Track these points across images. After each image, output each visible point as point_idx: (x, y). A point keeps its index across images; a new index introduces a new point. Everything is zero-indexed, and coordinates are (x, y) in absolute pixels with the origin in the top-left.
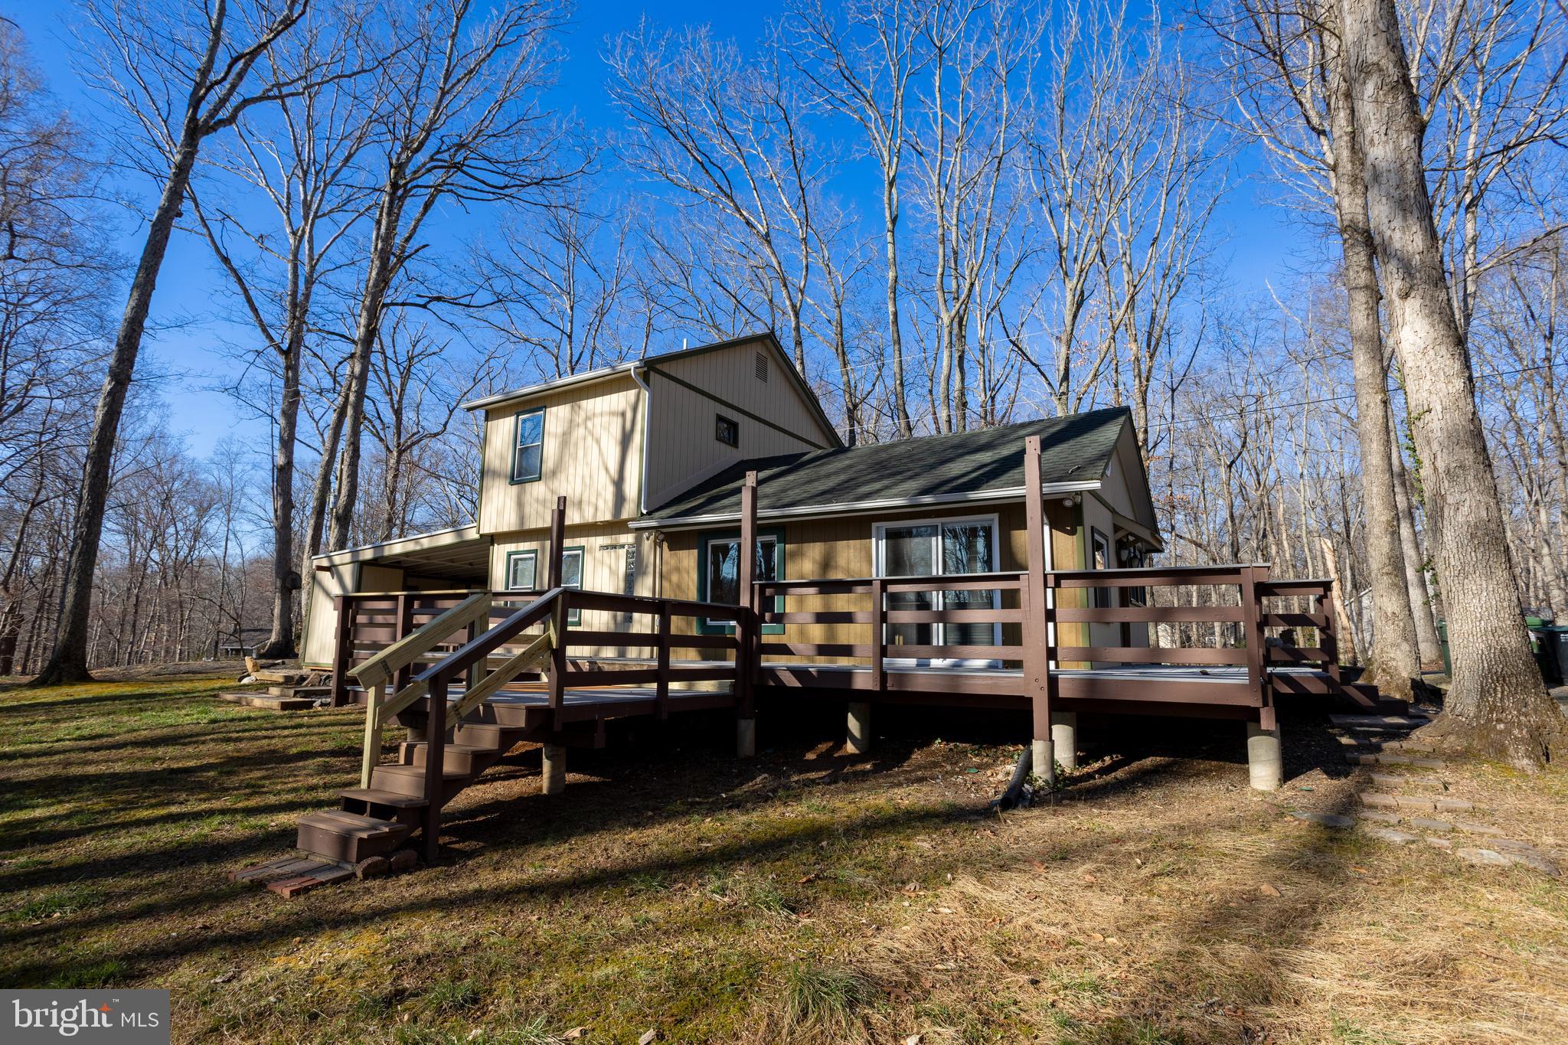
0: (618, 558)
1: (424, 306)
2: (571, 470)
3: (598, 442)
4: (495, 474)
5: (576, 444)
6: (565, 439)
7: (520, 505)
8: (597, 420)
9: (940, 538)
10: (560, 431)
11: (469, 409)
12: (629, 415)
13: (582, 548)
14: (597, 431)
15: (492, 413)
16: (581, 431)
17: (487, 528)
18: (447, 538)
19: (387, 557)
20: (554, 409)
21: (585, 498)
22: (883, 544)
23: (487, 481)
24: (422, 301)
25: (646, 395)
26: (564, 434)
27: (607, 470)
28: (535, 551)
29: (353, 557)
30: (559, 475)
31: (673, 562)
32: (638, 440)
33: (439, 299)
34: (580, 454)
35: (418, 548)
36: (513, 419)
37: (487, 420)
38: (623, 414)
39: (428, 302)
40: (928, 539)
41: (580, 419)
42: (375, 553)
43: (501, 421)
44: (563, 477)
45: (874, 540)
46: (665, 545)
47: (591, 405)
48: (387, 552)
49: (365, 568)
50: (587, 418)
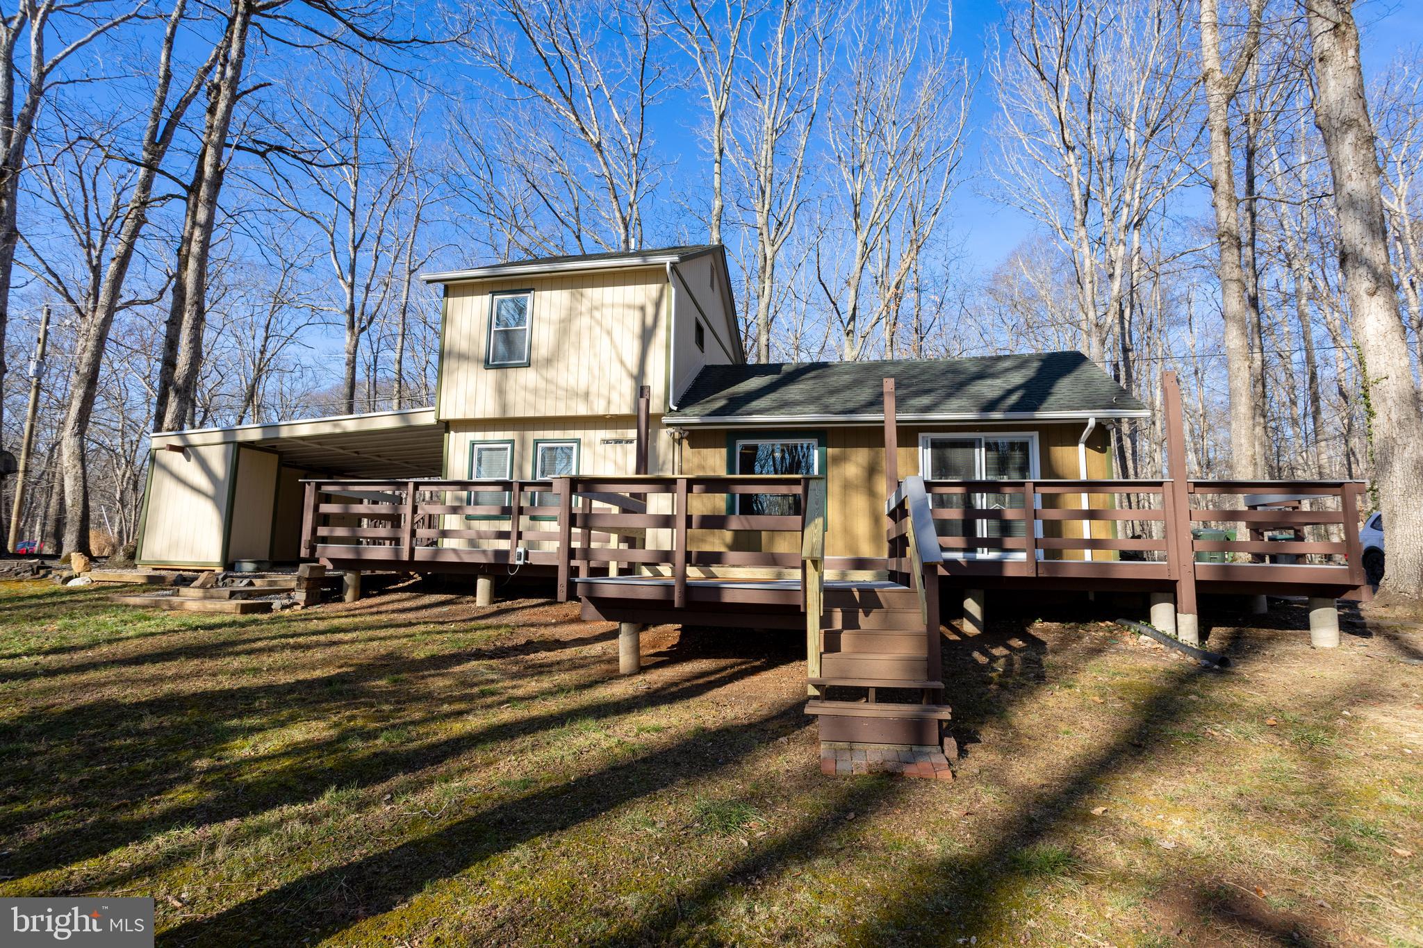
0: (625, 454)
1: (263, 155)
2: (573, 359)
3: (609, 333)
4: (462, 357)
5: (579, 334)
6: (565, 327)
7: (501, 391)
8: (607, 312)
9: (983, 449)
10: (555, 317)
11: (429, 282)
12: (650, 311)
13: (578, 441)
14: (607, 322)
15: (452, 288)
16: (585, 321)
17: (448, 414)
18: (385, 421)
19: (284, 440)
20: (546, 294)
21: (593, 390)
22: (929, 452)
23: (449, 364)
24: (261, 149)
25: (671, 291)
26: (562, 321)
27: (622, 363)
28: (512, 442)
29: (225, 436)
30: (555, 364)
31: (696, 461)
32: (661, 336)
33: (280, 149)
34: (585, 343)
35: (338, 431)
36: (486, 298)
37: (446, 294)
38: (642, 309)
39: (268, 150)
40: (971, 450)
41: (585, 306)
42: (264, 433)
43: (468, 299)
44: (561, 366)
45: (920, 448)
46: (685, 443)
47: (595, 294)
48: (285, 433)
49: (242, 450)
50: (593, 308)
